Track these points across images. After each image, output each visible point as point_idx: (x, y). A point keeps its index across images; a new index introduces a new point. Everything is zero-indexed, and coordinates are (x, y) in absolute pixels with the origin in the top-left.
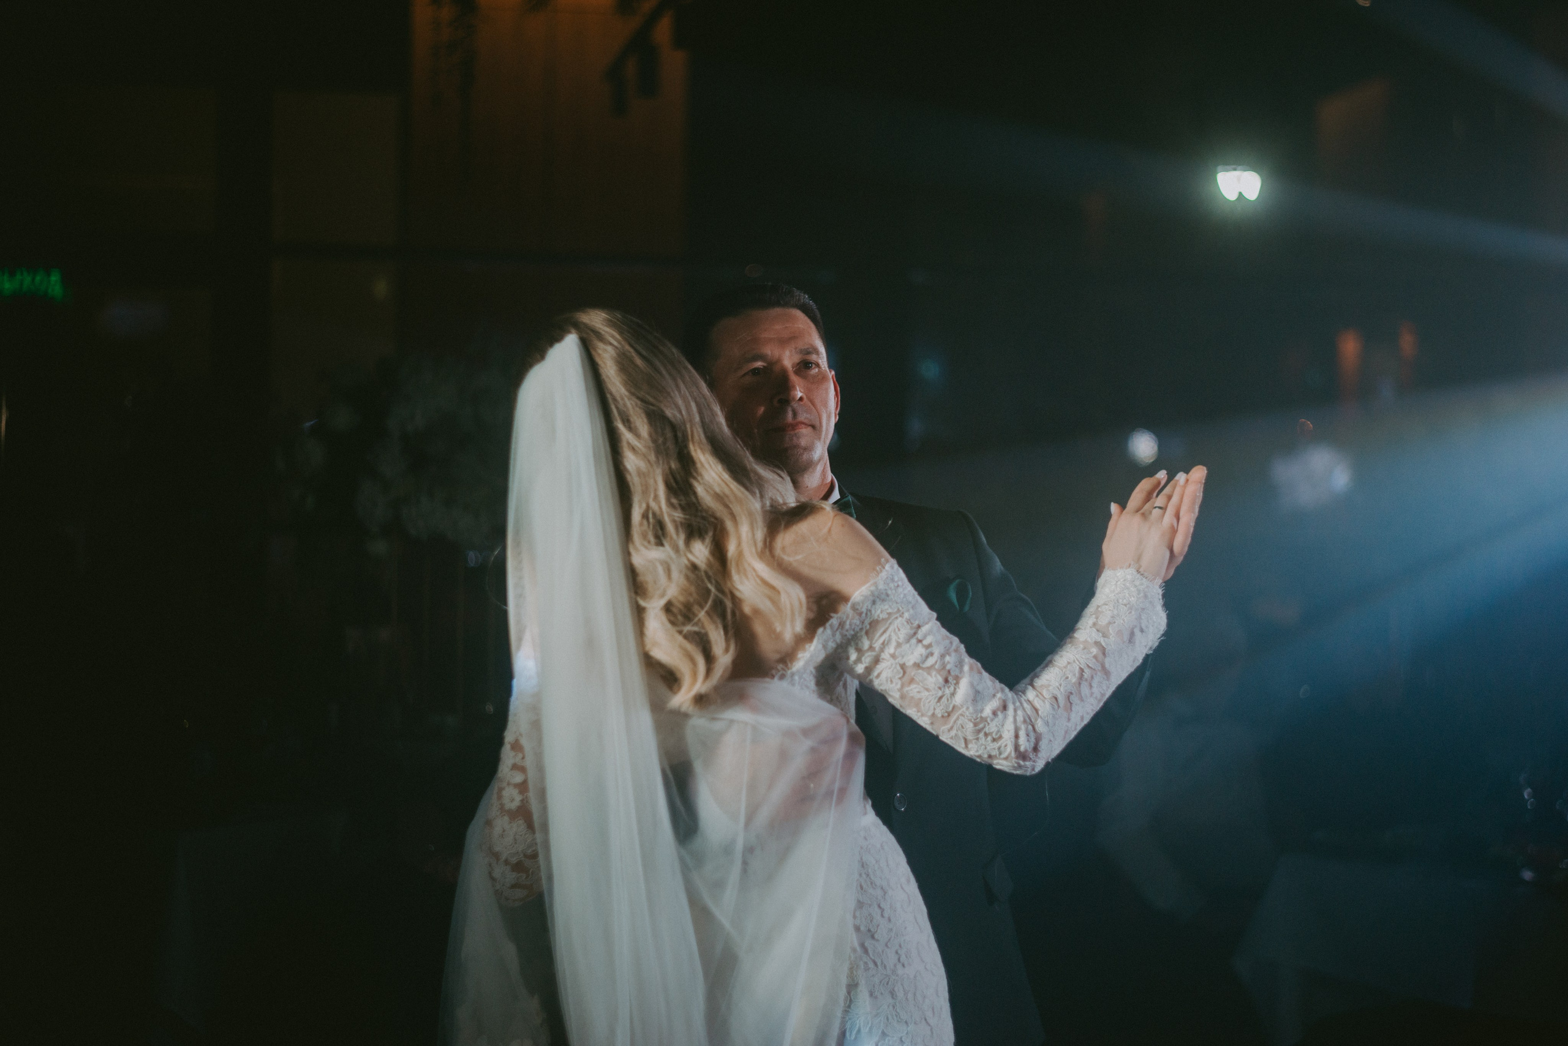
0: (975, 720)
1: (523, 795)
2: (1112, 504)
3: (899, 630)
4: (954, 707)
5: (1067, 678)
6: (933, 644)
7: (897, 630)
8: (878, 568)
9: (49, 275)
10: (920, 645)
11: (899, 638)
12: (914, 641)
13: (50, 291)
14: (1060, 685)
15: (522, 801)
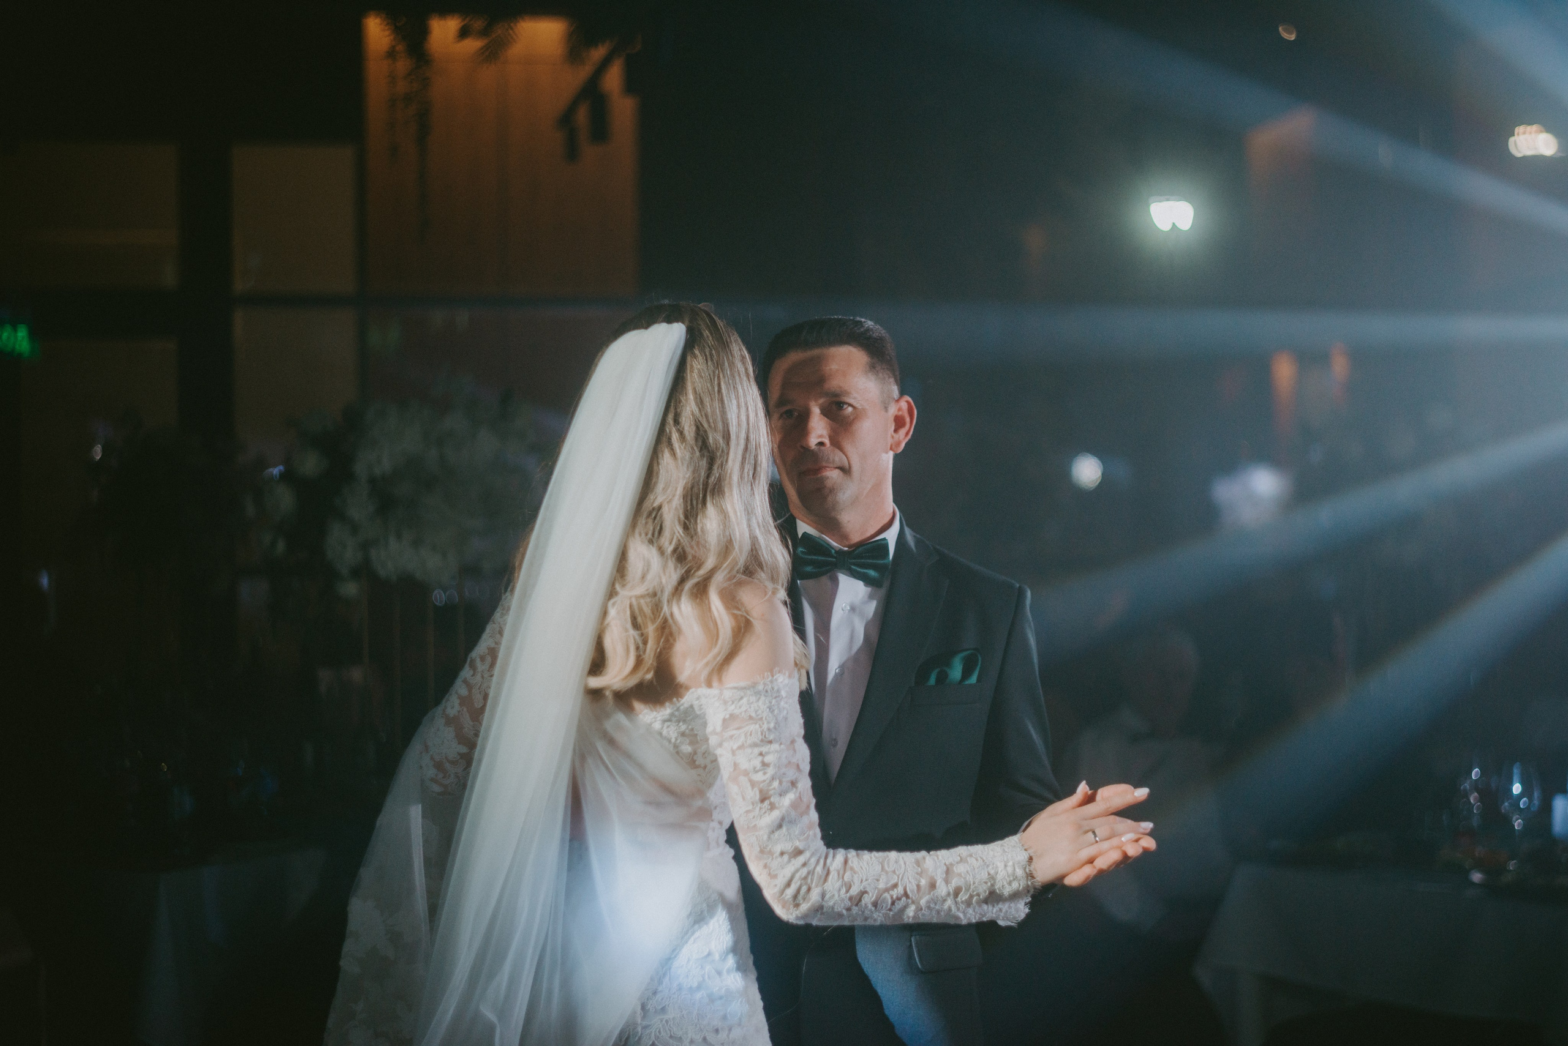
0: (764, 848)
1: (461, 707)
2: (1084, 783)
3: (751, 735)
4: (755, 825)
5: (878, 880)
6: (771, 765)
7: (749, 734)
8: (766, 674)
9: (15, 330)
10: (760, 758)
11: (746, 742)
12: (757, 751)
13: (17, 347)
14: (866, 880)
15: (459, 712)
